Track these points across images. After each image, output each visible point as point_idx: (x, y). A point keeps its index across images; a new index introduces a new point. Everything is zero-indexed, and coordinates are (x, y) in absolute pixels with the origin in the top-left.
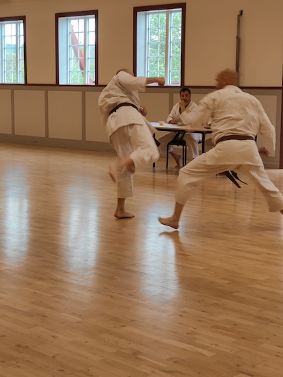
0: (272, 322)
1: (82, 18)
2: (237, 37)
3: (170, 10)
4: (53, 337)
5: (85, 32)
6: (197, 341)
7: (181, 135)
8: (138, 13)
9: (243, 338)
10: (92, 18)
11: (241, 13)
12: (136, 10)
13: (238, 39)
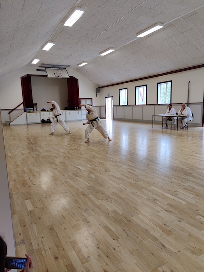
1: (142, 87)
2: (188, 89)
4: (125, 189)
6: (179, 196)
9: (197, 196)
10: (145, 87)
11: (189, 81)
12: (158, 83)
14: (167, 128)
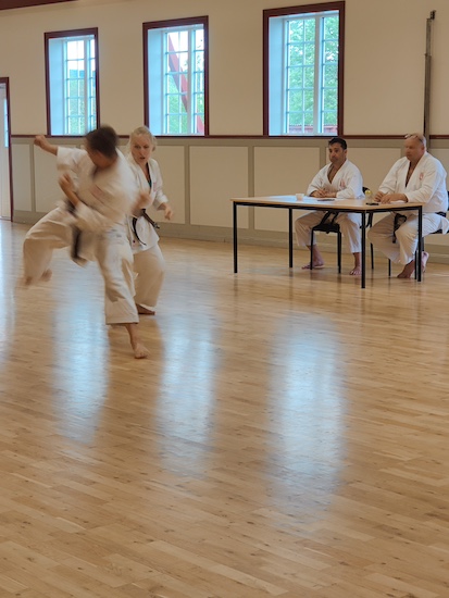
0: (399, 534)
1: (184, 30)
2: (426, 55)
3: (321, 13)
4: (29, 559)
5: (189, 52)
6: (263, 568)
7: (332, 217)
8: (270, 18)
9: (342, 563)
10: (199, 28)
11: (433, 14)
12: (268, 14)
13: (429, 58)
14: (313, 277)
